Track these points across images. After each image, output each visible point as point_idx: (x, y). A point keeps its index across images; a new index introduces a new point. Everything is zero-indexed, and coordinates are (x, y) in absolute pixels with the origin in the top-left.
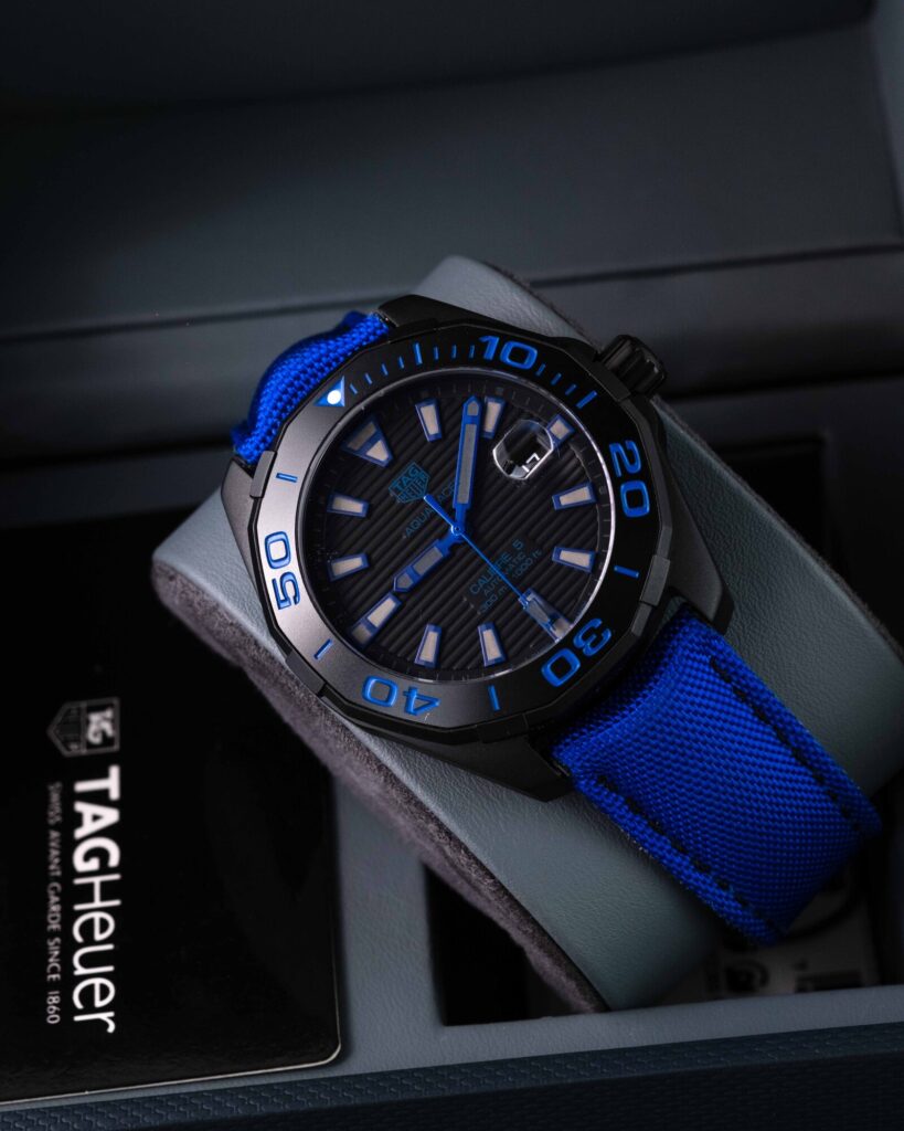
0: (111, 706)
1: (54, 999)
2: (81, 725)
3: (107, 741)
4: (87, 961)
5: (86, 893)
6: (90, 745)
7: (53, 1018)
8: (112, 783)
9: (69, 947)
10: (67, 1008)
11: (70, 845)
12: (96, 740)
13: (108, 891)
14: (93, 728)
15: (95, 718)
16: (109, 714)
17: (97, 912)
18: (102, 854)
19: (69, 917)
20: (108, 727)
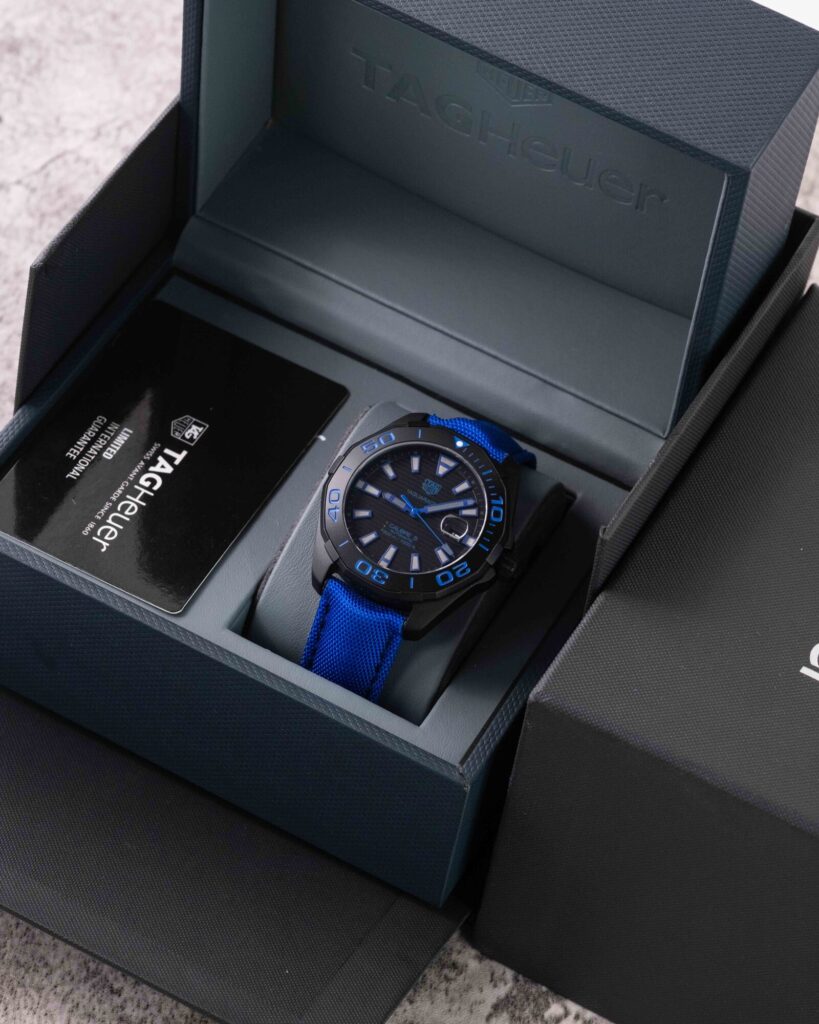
0: (205, 427)
1: (91, 525)
2: (186, 427)
3: (191, 440)
4: (115, 519)
5: (135, 493)
6: (184, 437)
7: (86, 532)
8: (179, 458)
9: (113, 509)
10: (93, 532)
11: (145, 470)
12: (188, 437)
13: (145, 498)
14: (190, 431)
15: (194, 427)
16: (201, 429)
17: (134, 504)
18: (153, 482)
19: (122, 498)
20: (196, 434)
